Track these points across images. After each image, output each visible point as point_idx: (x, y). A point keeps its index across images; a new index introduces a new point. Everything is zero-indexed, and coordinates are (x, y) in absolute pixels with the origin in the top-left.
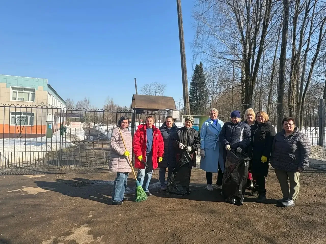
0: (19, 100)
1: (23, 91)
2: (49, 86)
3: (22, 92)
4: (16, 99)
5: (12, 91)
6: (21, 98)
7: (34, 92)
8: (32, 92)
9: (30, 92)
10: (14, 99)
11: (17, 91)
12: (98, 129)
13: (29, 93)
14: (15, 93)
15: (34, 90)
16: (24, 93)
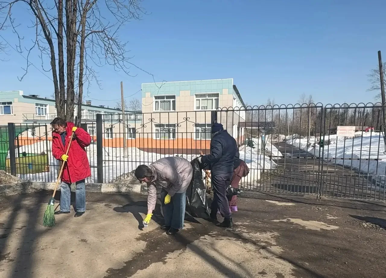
0: (203, 109)
1: (206, 97)
2: (234, 87)
3: (206, 99)
4: (199, 108)
5: (195, 99)
6: (204, 107)
7: (218, 98)
8: (216, 98)
9: (214, 98)
10: (198, 109)
11: (201, 99)
12: (291, 144)
13: (212, 100)
14: (198, 101)
15: (217, 95)
16: (207, 100)
